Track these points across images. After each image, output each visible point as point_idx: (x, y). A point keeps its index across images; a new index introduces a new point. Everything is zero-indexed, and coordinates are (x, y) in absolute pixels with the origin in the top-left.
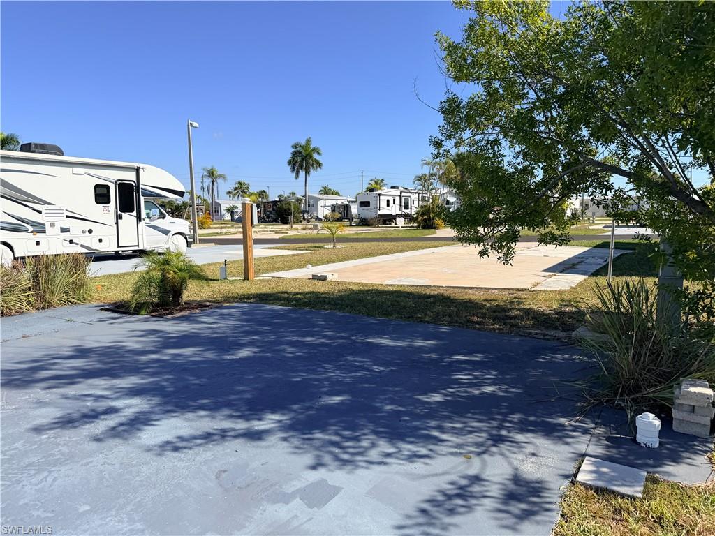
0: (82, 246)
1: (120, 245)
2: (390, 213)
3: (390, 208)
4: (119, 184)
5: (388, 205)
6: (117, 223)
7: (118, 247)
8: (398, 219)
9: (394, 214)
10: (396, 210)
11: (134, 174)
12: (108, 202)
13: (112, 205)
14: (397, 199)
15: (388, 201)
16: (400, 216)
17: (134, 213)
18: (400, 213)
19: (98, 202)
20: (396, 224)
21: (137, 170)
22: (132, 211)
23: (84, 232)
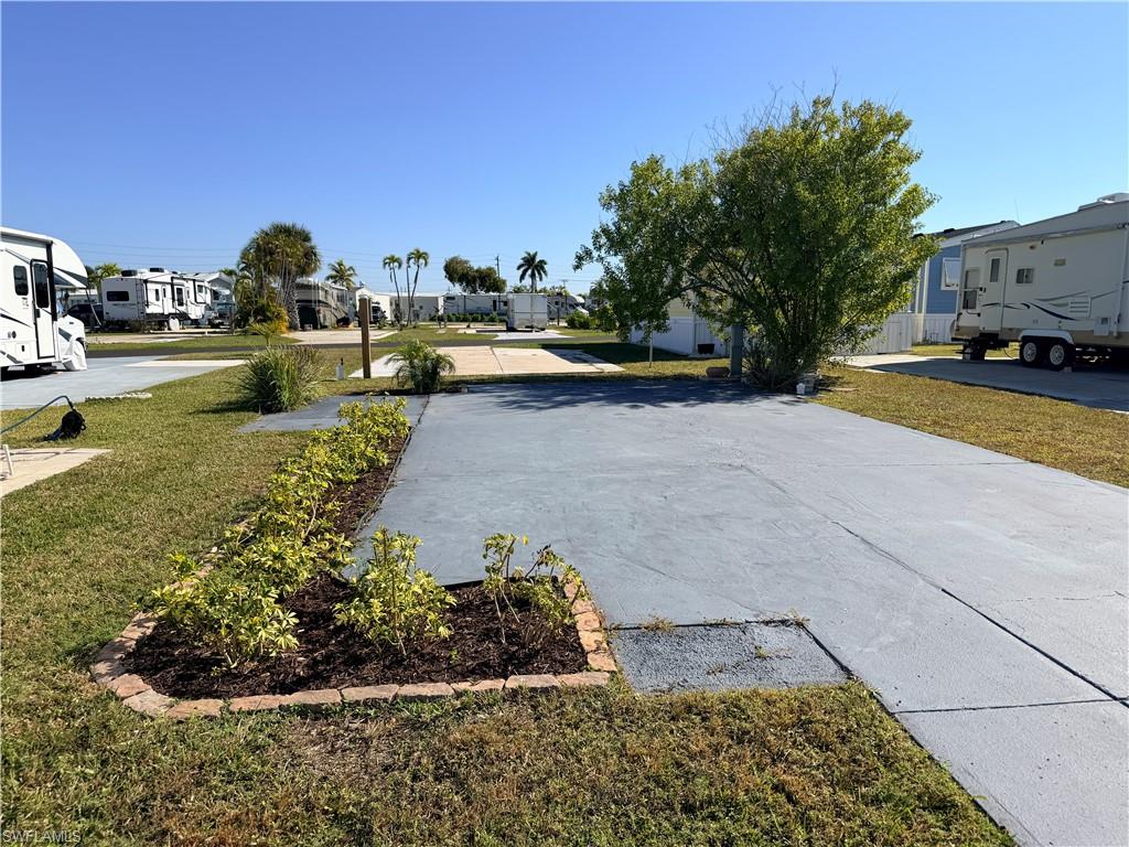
0: (9, 356)
1: (41, 355)
2: (161, 311)
3: (160, 303)
4: (35, 266)
5: (158, 299)
6: (36, 324)
7: (39, 358)
8: (171, 321)
9: (166, 313)
10: (167, 306)
11: (44, 250)
12: (26, 293)
13: (30, 296)
14: (168, 288)
15: (157, 291)
16: (174, 316)
17: (49, 309)
18: (173, 311)
19: (19, 293)
20: (169, 329)
21: (48, 246)
22: (47, 306)
23: (9, 336)
